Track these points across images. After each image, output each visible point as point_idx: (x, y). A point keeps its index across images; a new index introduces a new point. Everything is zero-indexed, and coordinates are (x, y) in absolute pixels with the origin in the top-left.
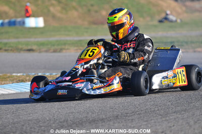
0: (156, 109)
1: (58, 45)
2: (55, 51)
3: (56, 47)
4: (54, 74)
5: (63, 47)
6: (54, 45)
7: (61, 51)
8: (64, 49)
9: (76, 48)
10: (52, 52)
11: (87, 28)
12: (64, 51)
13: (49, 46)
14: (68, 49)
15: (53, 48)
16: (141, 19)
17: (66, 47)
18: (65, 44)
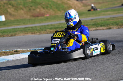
0: (68, 71)
1: (13, 32)
2: (11, 36)
3: (12, 33)
4: (11, 50)
5: (16, 33)
6: (11, 32)
7: (15, 35)
8: (17, 34)
9: (23, 33)
10: (10, 36)
11: (29, 20)
12: (17, 35)
13: (8, 33)
14: (19, 34)
15: (10, 34)
16: (59, 12)
17: (18, 33)
18: (17, 31)
